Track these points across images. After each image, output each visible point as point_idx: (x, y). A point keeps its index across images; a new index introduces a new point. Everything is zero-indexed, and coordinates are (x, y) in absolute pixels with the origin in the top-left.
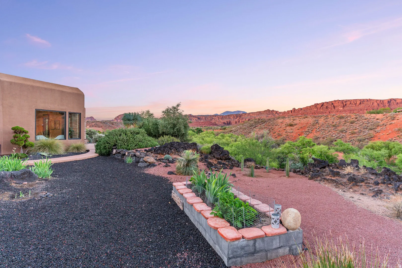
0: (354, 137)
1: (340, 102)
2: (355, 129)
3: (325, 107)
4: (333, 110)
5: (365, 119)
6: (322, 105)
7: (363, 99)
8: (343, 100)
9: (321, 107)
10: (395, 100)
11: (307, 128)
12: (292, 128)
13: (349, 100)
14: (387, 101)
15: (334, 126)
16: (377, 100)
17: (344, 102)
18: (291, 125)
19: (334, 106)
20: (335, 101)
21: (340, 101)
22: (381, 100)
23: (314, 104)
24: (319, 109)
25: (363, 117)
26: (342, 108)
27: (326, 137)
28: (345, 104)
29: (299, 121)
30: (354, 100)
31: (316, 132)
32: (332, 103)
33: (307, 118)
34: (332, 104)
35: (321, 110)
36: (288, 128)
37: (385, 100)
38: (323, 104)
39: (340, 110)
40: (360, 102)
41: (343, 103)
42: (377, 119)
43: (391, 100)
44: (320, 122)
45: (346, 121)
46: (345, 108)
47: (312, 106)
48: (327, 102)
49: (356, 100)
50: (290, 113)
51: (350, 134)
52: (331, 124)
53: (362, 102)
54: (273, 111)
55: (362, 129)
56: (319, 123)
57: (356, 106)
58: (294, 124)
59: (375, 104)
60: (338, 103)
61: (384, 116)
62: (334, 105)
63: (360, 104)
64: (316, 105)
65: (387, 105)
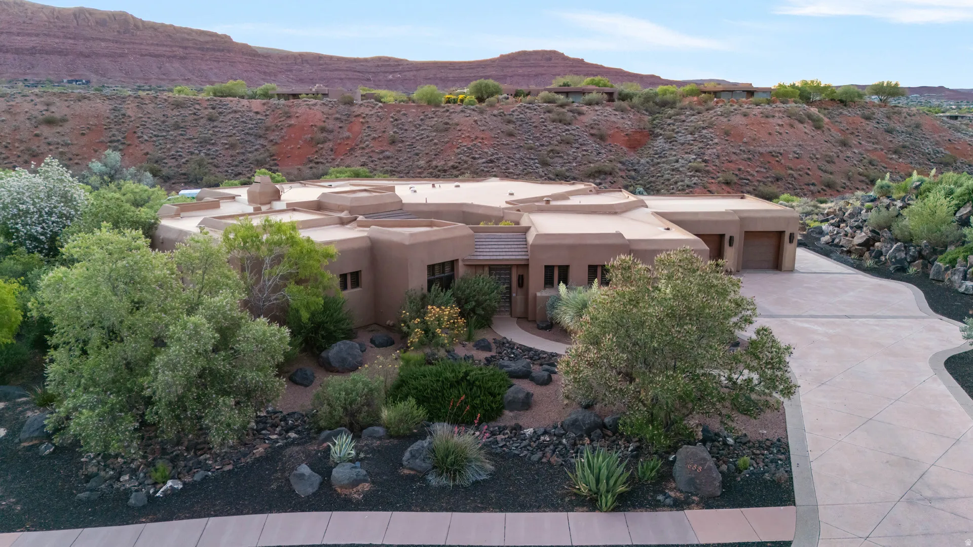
0: (238, 153)
2: (231, 136)
5: (235, 112)
11: (106, 129)
12: (59, 129)
15: (177, 127)
18: (50, 122)
25: (225, 105)
27: (180, 156)
29: (68, 107)
31: (142, 143)
33: (86, 101)
36: (45, 131)
42: (257, 113)
44: (129, 113)
45: (195, 114)
51: (227, 146)
52: (164, 122)
55: (243, 136)
56: (129, 117)
58: (57, 116)
61: (266, 107)
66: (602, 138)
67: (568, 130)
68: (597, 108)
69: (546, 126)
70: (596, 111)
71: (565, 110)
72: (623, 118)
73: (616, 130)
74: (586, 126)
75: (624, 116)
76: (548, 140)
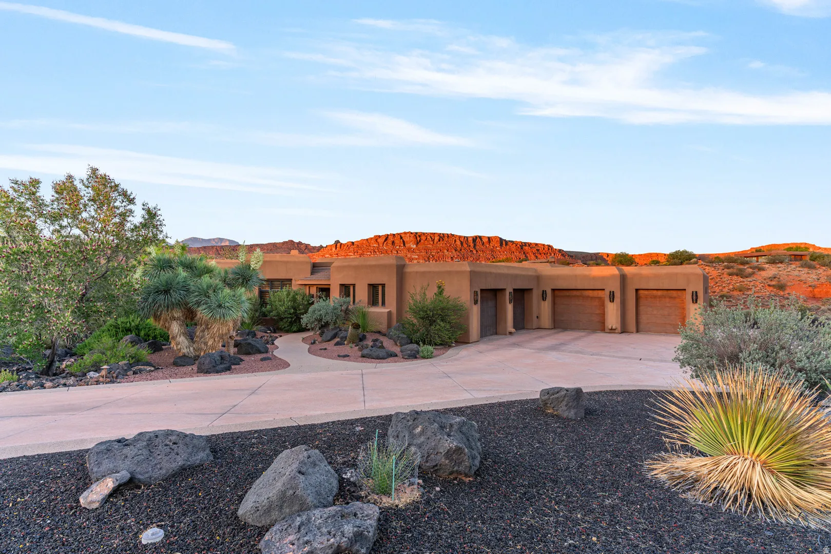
1: (412, 235)
3: (390, 242)
4: (403, 248)
6: (386, 240)
7: (443, 234)
8: (416, 233)
9: (385, 241)
10: (480, 237)
13: (424, 234)
14: (471, 239)
16: (460, 237)
17: (417, 236)
19: (404, 242)
20: (405, 233)
21: (411, 233)
22: (465, 237)
23: (373, 236)
24: (381, 245)
26: (415, 246)
28: (418, 239)
30: (431, 233)
32: (401, 236)
34: (401, 238)
35: (385, 248)
37: (469, 237)
38: (387, 237)
39: (412, 248)
40: (438, 237)
41: (416, 238)
43: (476, 237)
46: (419, 246)
47: (371, 238)
48: (394, 235)
49: (434, 233)
50: (334, 249)
53: (442, 237)
54: (300, 243)
57: (433, 243)
59: (458, 243)
60: (410, 237)
62: (405, 240)
63: (439, 241)
64: (377, 238)
65: (472, 245)
66: (781, 287)
67: (744, 282)
68: (780, 265)
69: (721, 278)
70: (779, 268)
71: (745, 267)
72: (808, 273)
73: (798, 282)
74: (765, 279)
75: (810, 272)
76: (720, 288)
